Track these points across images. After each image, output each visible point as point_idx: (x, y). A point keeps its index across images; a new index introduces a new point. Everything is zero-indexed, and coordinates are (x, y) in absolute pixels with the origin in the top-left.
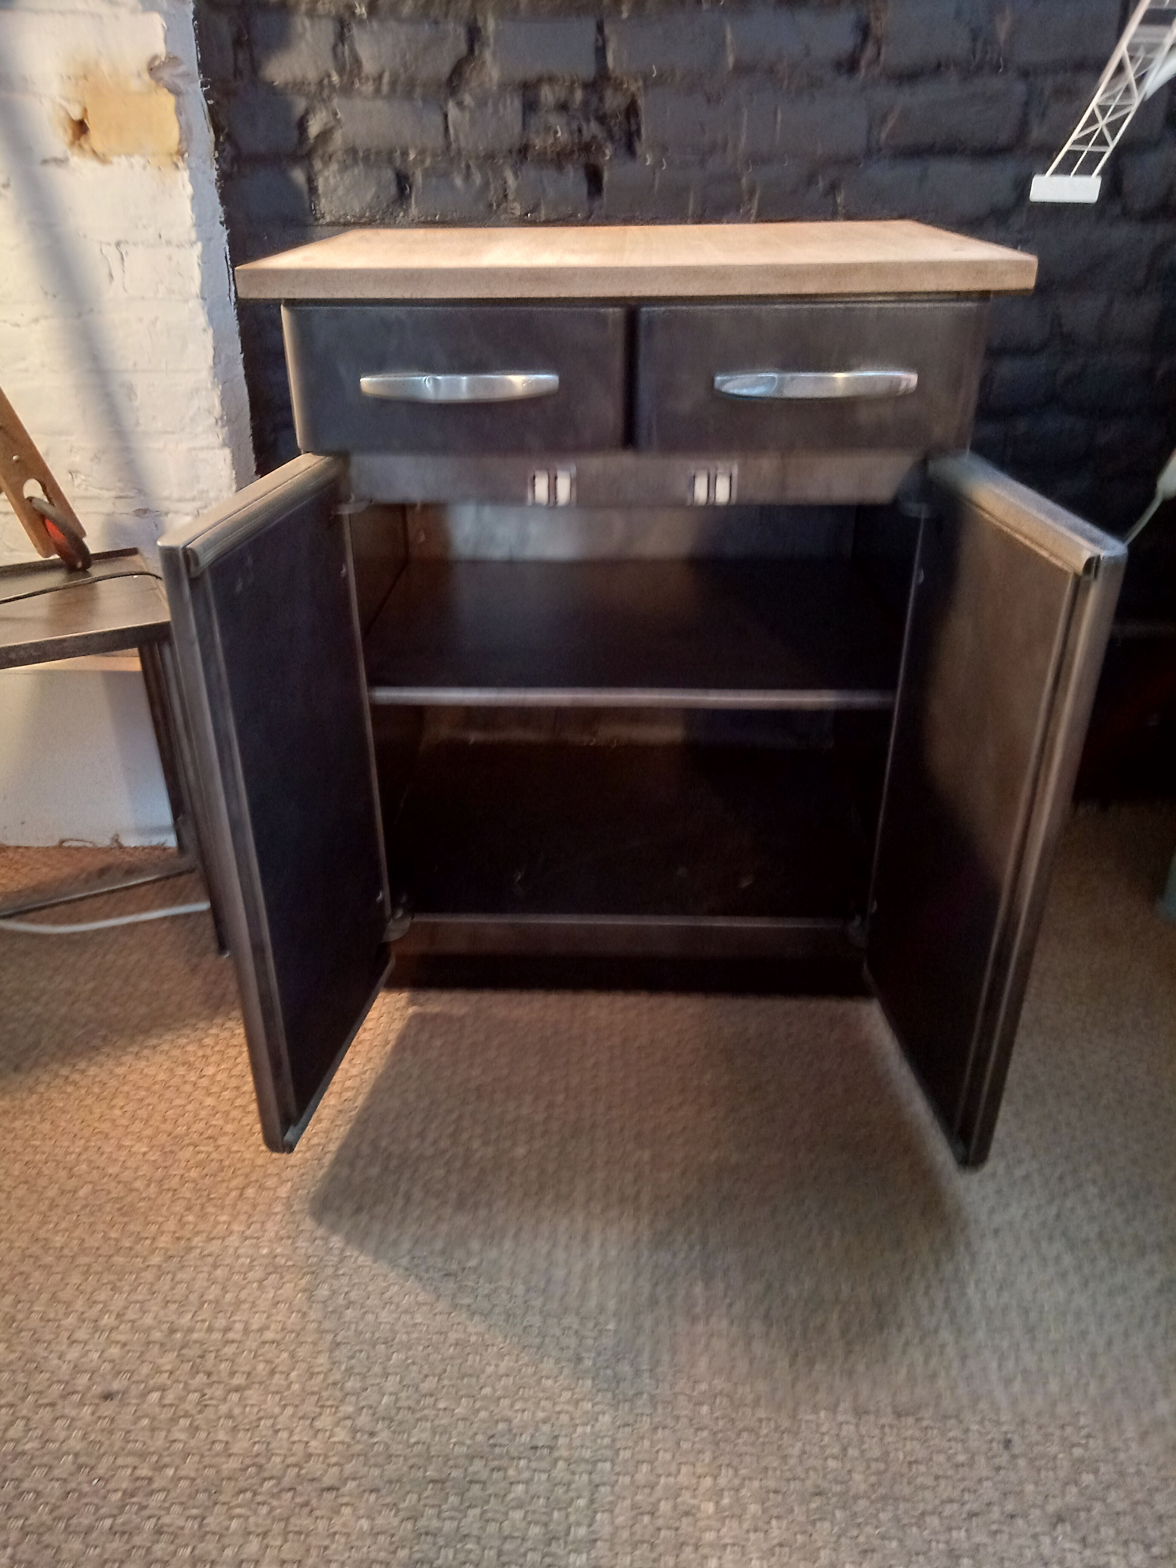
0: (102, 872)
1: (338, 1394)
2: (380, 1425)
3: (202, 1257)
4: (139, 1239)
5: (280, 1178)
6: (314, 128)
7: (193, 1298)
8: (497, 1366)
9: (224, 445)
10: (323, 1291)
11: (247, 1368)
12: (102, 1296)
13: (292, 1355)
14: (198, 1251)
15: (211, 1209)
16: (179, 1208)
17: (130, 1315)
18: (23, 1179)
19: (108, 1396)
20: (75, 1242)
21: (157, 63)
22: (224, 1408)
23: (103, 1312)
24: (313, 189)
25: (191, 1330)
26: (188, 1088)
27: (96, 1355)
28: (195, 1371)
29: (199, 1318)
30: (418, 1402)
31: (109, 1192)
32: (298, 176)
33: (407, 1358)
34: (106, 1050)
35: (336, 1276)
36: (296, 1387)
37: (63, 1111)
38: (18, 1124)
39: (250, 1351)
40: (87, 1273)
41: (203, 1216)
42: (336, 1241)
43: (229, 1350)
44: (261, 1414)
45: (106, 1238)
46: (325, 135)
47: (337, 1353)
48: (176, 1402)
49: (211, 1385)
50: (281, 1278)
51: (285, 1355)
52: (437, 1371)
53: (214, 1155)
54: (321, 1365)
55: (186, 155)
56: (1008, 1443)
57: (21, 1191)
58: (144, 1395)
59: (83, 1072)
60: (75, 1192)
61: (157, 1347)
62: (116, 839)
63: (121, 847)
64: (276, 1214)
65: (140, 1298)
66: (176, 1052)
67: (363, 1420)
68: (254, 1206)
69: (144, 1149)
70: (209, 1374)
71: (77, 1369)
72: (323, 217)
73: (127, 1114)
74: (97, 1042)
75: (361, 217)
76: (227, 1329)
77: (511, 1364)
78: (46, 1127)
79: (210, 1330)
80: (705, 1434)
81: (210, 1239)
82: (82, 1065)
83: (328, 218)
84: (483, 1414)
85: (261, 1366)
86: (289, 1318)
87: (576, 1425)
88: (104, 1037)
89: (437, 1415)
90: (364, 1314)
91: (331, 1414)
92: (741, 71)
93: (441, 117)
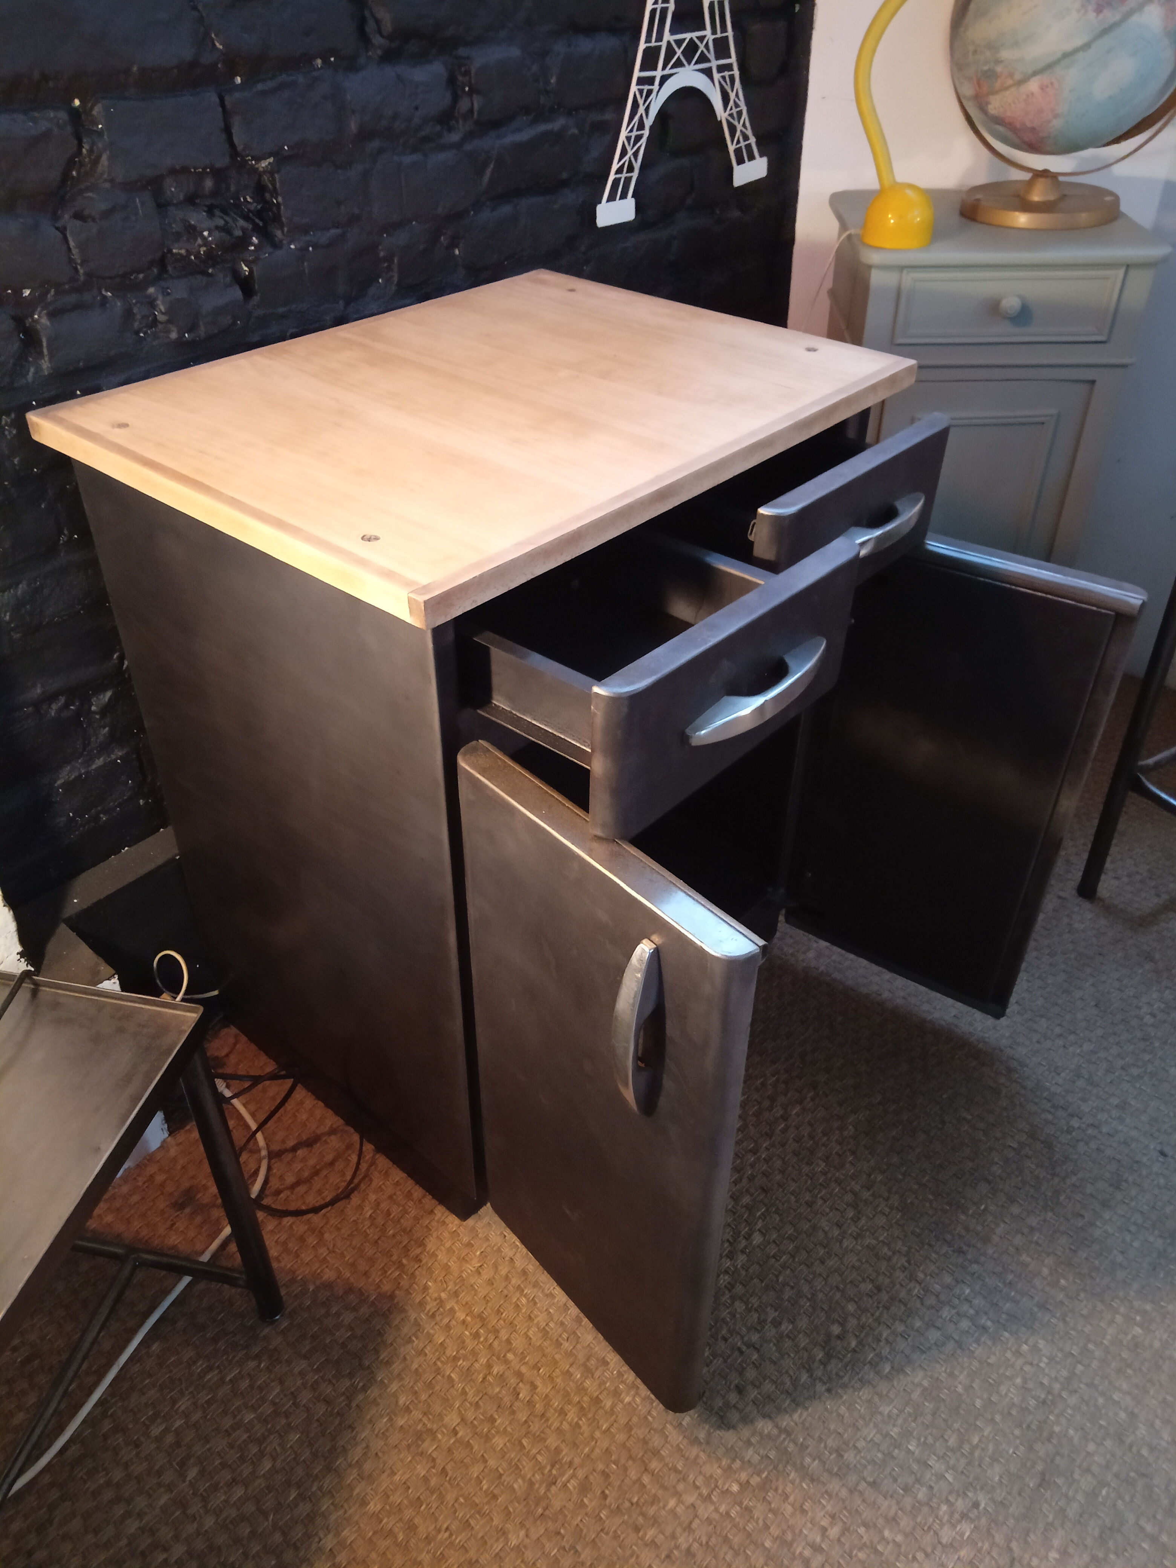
1: (925, 1509)
2: (970, 1494)
3: (705, 1545)
5: (655, 1430)
8: (960, 1383)
10: (813, 1466)
13: (865, 1525)
14: (696, 1545)
15: (651, 1511)
16: (630, 1537)
26: (461, 1453)
30: (963, 1455)
33: (919, 1440)
34: (325, 1505)
35: (803, 1447)
36: (899, 1538)
39: (842, 1556)
42: (764, 1426)
47: (884, 1489)
50: (776, 1490)
51: (862, 1530)
52: (943, 1426)
53: (581, 1474)
54: (890, 1507)
59: (342, 1544)
64: (697, 1457)
66: (396, 1437)
67: (960, 1504)
68: (673, 1469)
69: (521, 1534)
73: (453, 1528)
74: (304, 1508)
77: (965, 1373)
81: (688, 1528)
82: (329, 1542)
84: (998, 1418)
85: (861, 1555)
86: (824, 1507)
87: (1038, 1365)
88: (302, 1497)
89: (983, 1449)
90: (855, 1447)
91: (942, 1525)
92: (365, 135)
93: (59, 236)
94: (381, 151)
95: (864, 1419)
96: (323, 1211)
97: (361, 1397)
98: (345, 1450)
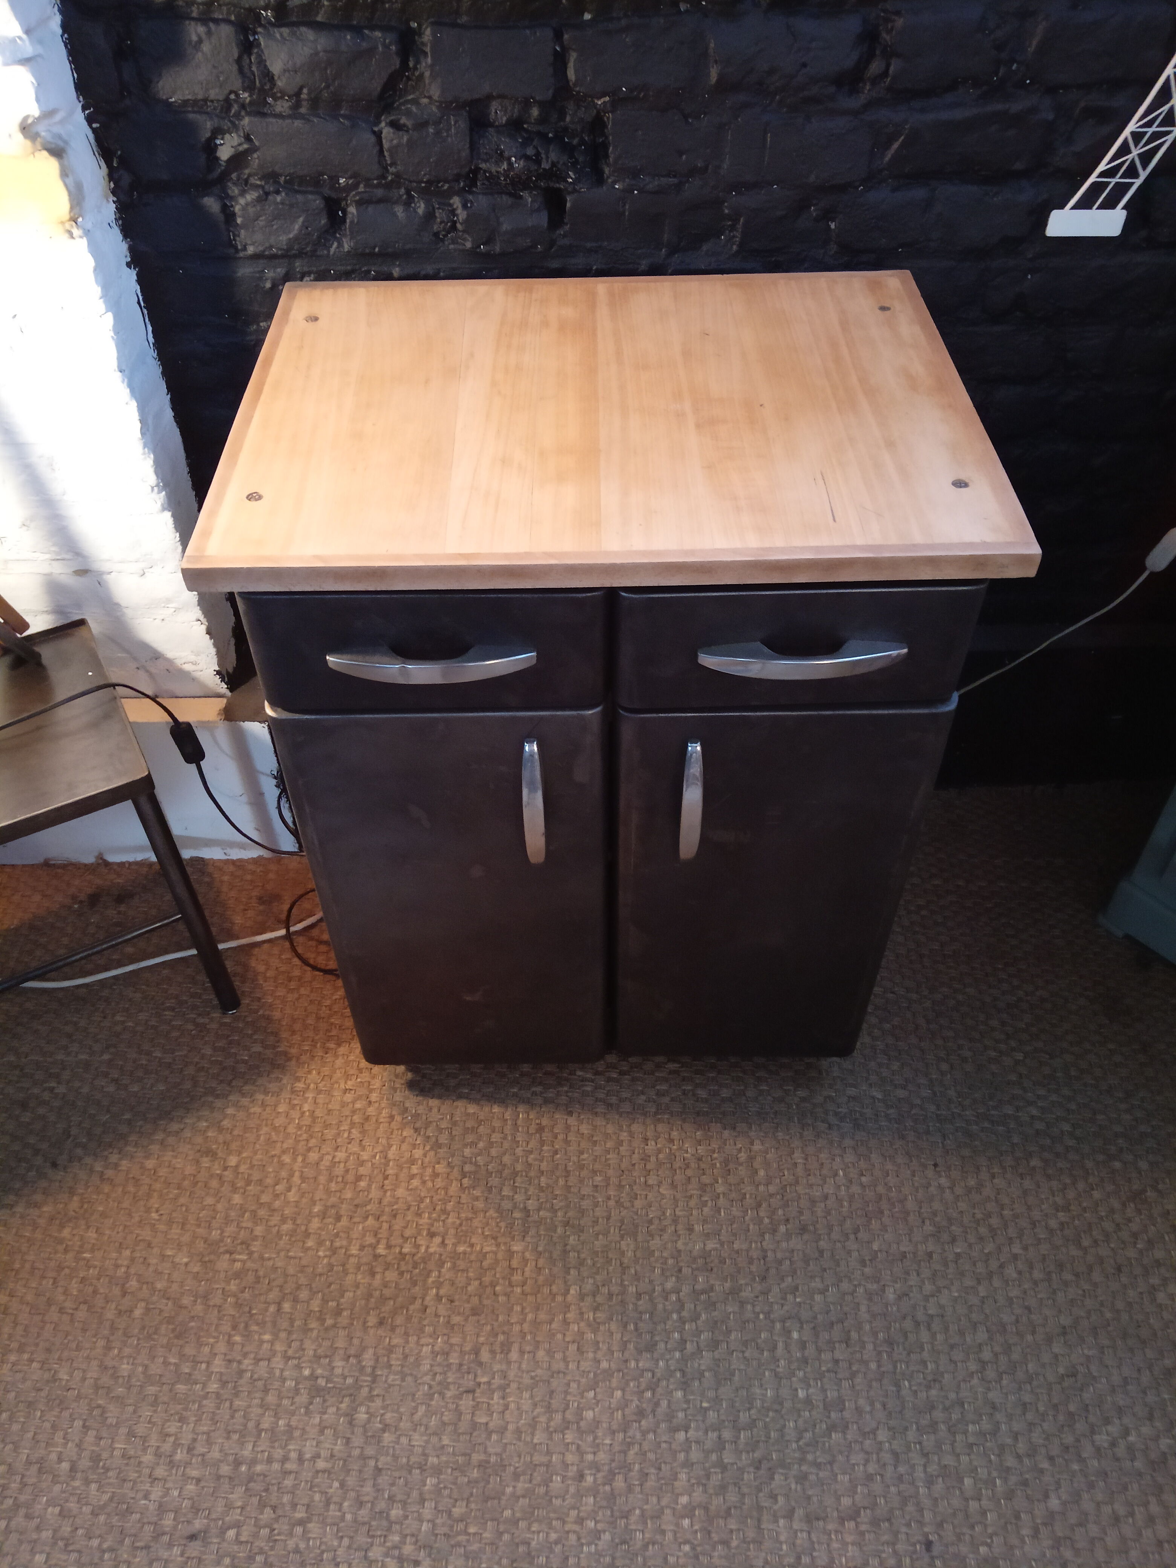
0: (94, 899)
2: (422, 1553)
3: (253, 1380)
4: (196, 1362)
5: (311, 1289)
6: (225, 153)
7: (251, 1425)
8: (514, 1487)
9: (164, 509)
10: (362, 1416)
11: (305, 1501)
12: (172, 1427)
13: (342, 1485)
14: (249, 1374)
15: (255, 1328)
16: (226, 1327)
17: (200, 1449)
18: (81, 1300)
19: (192, 1537)
20: (140, 1369)
21: (30, 121)
22: (291, 1544)
23: (176, 1445)
24: (229, 216)
25: (253, 1462)
26: (214, 1183)
27: (176, 1493)
28: (262, 1505)
29: (259, 1449)
30: (452, 1527)
31: (161, 1311)
32: (211, 203)
33: (439, 1483)
34: (133, 1138)
35: (371, 1398)
36: (349, 1517)
37: (103, 1215)
38: (66, 1233)
39: (307, 1482)
40: (155, 1403)
41: (247, 1336)
43: (288, 1482)
44: (323, 1547)
45: (166, 1363)
46: (238, 160)
47: (380, 1480)
48: (251, 1539)
49: (276, 1520)
50: (325, 1401)
51: (336, 1484)
52: (465, 1496)
53: (249, 1264)
54: (368, 1494)
55: (80, 219)
56: (929, 1545)
57: (82, 1314)
58: (223, 1531)
59: (116, 1166)
60: (131, 1311)
61: (227, 1480)
62: (100, 857)
63: (107, 864)
64: (312, 1330)
65: (205, 1429)
66: (199, 1140)
67: (408, 1549)
68: (292, 1321)
69: (185, 1260)
70: (274, 1508)
71: (162, 1509)
72: (245, 248)
73: (164, 1218)
74: (122, 1129)
75: (288, 250)
76: (285, 1459)
77: (527, 1485)
78: (92, 1234)
79: (270, 1461)
80: (687, 1548)
81: (257, 1360)
82: (114, 1158)
83: (251, 250)
84: (506, 1537)
85: (317, 1497)
86: (336, 1444)
87: (582, 1545)
88: (129, 1122)
89: (468, 1541)
90: (398, 1438)
91: (380, 1545)
92: (724, 87)
93: (373, 139)
94: (745, 106)
95: (426, 1429)
96: (317, 973)
97: (210, 1099)
98: (172, 1119)
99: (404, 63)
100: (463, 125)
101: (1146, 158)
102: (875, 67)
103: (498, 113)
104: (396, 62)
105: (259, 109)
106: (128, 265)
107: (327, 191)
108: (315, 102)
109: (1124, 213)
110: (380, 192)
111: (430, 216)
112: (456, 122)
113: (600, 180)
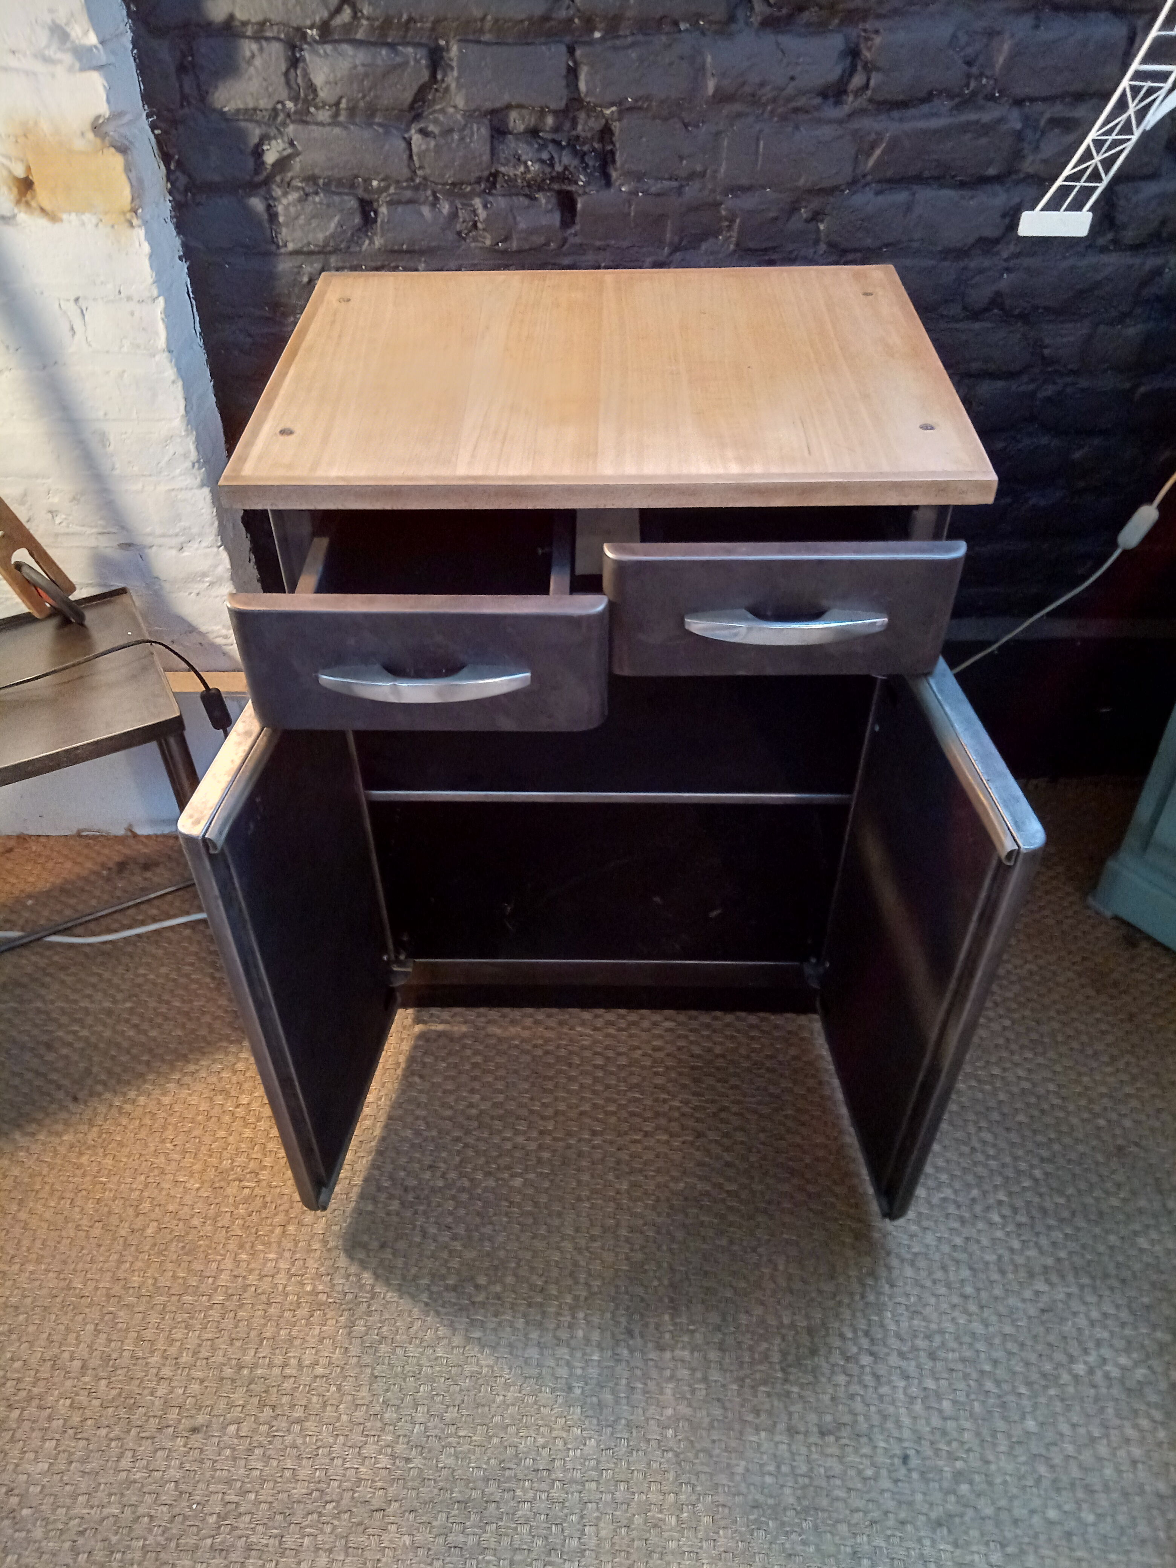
0: (122, 866)
1: (379, 1424)
2: (414, 1452)
3: (257, 1294)
4: (203, 1277)
6: (270, 157)
7: (253, 1334)
8: (504, 1396)
9: (202, 485)
10: (360, 1328)
11: (304, 1402)
12: (178, 1334)
13: (339, 1388)
14: (253, 1289)
15: (259, 1247)
16: (232, 1245)
17: (204, 1353)
18: (97, 1218)
19: (195, 1430)
20: (150, 1281)
21: (101, 121)
22: (289, 1439)
23: (181, 1349)
24: (273, 216)
25: (255, 1366)
26: (227, 1118)
27: (181, 1391)
28: (262, 1405)
29: (261, 1355)
30: (443, 1430)
31: (172, 1231)
32: (257, 204)
33: (432, 1390)
34: (151, 1077)
35: (369, 1313)
36: (344, 1418)
37: (121, 1144)
38: (84, 1159)
39: (305, 1385)
40: (163, 1312)
41: (253, 1254)
42: (367, 1277)
43: (288, 1385)
44: (319, 1444)
45: (174, 1277)
46: (283, 163)
47: (375, 1386)
48: (250, 1434)
49: (275, 1418)
50: (325, 1315)
51: (333, 1388)
52: (457, 1403)
53: (257, 1191)
54: (363, 1398)
55: (140, 211)
56: (905, 1459)
57: (97, 1231)
58: (224, 1428)
59: (134, 1102)
60: (143, 1230)
61: (229, 1382)
62: (130, 829)
63: (135, 836)
64: (315, 1251)
65: (210, 1336)
66: (214, 1079)
67: (400, 1448)
68: (296, 1242)
69: (197, 1185)
70: (274, 1408)
71: (167, 1404)
72: (285, 246)
73: (178, 1148)
74: (141, 1068)
75: (324, 247)
76: (284, 1366)
77: (516, 1394)
78: (108, 1162)
79: (270, 1366)
80: (670, 1455)
81: (262, 1277)
82: (132, 1094)
83: (291, 246)
84: (495, 1440)
85: (315, 1399)
86: (334, 1353)
87: (569, 1449)
88: (148, 1063)
89: (459, 1443)
90: (394, 1349)
91: (374, 1443)
92: (722, 97)
93: (403, 145)
94: (739, 115)
95: (422, 1341)
97: (225, 1044)
98: (188, 1062)
99: (433, 75)
100: (485, 131)
101: (1108, 163)
102: (857, 80)
103: (517, 122)
104: (425, 75)
105: (302, 118)
106: (180, 258)
107: (360, 192)
108: (352, 111)
109: (1090, 215)
110: (409, 194)
111: (454, 215)
112: (478, 129)
113: (608, 182)
